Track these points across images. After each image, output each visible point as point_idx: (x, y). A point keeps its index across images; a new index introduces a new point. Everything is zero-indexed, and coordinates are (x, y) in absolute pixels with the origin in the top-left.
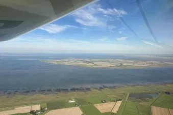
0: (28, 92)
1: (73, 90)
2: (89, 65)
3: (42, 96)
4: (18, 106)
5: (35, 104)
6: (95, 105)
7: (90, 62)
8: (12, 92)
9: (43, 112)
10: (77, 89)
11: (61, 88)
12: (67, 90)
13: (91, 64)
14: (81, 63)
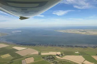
0: (53, 45)
1: (76, 47)
2: (84, 33)
3: (60, 48)
4: (50, 51)
5: (58, 51)
6: (92, 56)
7: (84, 32)
8: (46, 45)
9: (63, 55)
10: (79, 46)
11: (69, 45)
12: (73, 46)
13: (85, 33)
14: (78, 32)
